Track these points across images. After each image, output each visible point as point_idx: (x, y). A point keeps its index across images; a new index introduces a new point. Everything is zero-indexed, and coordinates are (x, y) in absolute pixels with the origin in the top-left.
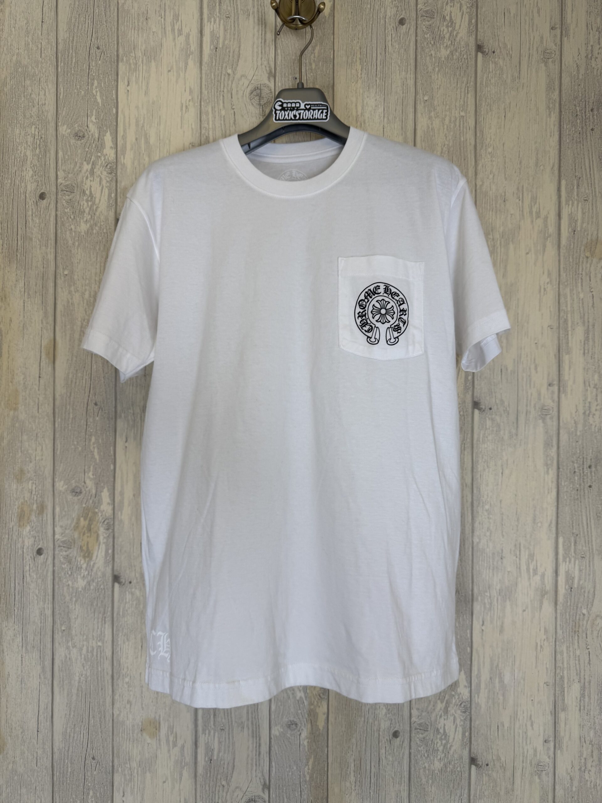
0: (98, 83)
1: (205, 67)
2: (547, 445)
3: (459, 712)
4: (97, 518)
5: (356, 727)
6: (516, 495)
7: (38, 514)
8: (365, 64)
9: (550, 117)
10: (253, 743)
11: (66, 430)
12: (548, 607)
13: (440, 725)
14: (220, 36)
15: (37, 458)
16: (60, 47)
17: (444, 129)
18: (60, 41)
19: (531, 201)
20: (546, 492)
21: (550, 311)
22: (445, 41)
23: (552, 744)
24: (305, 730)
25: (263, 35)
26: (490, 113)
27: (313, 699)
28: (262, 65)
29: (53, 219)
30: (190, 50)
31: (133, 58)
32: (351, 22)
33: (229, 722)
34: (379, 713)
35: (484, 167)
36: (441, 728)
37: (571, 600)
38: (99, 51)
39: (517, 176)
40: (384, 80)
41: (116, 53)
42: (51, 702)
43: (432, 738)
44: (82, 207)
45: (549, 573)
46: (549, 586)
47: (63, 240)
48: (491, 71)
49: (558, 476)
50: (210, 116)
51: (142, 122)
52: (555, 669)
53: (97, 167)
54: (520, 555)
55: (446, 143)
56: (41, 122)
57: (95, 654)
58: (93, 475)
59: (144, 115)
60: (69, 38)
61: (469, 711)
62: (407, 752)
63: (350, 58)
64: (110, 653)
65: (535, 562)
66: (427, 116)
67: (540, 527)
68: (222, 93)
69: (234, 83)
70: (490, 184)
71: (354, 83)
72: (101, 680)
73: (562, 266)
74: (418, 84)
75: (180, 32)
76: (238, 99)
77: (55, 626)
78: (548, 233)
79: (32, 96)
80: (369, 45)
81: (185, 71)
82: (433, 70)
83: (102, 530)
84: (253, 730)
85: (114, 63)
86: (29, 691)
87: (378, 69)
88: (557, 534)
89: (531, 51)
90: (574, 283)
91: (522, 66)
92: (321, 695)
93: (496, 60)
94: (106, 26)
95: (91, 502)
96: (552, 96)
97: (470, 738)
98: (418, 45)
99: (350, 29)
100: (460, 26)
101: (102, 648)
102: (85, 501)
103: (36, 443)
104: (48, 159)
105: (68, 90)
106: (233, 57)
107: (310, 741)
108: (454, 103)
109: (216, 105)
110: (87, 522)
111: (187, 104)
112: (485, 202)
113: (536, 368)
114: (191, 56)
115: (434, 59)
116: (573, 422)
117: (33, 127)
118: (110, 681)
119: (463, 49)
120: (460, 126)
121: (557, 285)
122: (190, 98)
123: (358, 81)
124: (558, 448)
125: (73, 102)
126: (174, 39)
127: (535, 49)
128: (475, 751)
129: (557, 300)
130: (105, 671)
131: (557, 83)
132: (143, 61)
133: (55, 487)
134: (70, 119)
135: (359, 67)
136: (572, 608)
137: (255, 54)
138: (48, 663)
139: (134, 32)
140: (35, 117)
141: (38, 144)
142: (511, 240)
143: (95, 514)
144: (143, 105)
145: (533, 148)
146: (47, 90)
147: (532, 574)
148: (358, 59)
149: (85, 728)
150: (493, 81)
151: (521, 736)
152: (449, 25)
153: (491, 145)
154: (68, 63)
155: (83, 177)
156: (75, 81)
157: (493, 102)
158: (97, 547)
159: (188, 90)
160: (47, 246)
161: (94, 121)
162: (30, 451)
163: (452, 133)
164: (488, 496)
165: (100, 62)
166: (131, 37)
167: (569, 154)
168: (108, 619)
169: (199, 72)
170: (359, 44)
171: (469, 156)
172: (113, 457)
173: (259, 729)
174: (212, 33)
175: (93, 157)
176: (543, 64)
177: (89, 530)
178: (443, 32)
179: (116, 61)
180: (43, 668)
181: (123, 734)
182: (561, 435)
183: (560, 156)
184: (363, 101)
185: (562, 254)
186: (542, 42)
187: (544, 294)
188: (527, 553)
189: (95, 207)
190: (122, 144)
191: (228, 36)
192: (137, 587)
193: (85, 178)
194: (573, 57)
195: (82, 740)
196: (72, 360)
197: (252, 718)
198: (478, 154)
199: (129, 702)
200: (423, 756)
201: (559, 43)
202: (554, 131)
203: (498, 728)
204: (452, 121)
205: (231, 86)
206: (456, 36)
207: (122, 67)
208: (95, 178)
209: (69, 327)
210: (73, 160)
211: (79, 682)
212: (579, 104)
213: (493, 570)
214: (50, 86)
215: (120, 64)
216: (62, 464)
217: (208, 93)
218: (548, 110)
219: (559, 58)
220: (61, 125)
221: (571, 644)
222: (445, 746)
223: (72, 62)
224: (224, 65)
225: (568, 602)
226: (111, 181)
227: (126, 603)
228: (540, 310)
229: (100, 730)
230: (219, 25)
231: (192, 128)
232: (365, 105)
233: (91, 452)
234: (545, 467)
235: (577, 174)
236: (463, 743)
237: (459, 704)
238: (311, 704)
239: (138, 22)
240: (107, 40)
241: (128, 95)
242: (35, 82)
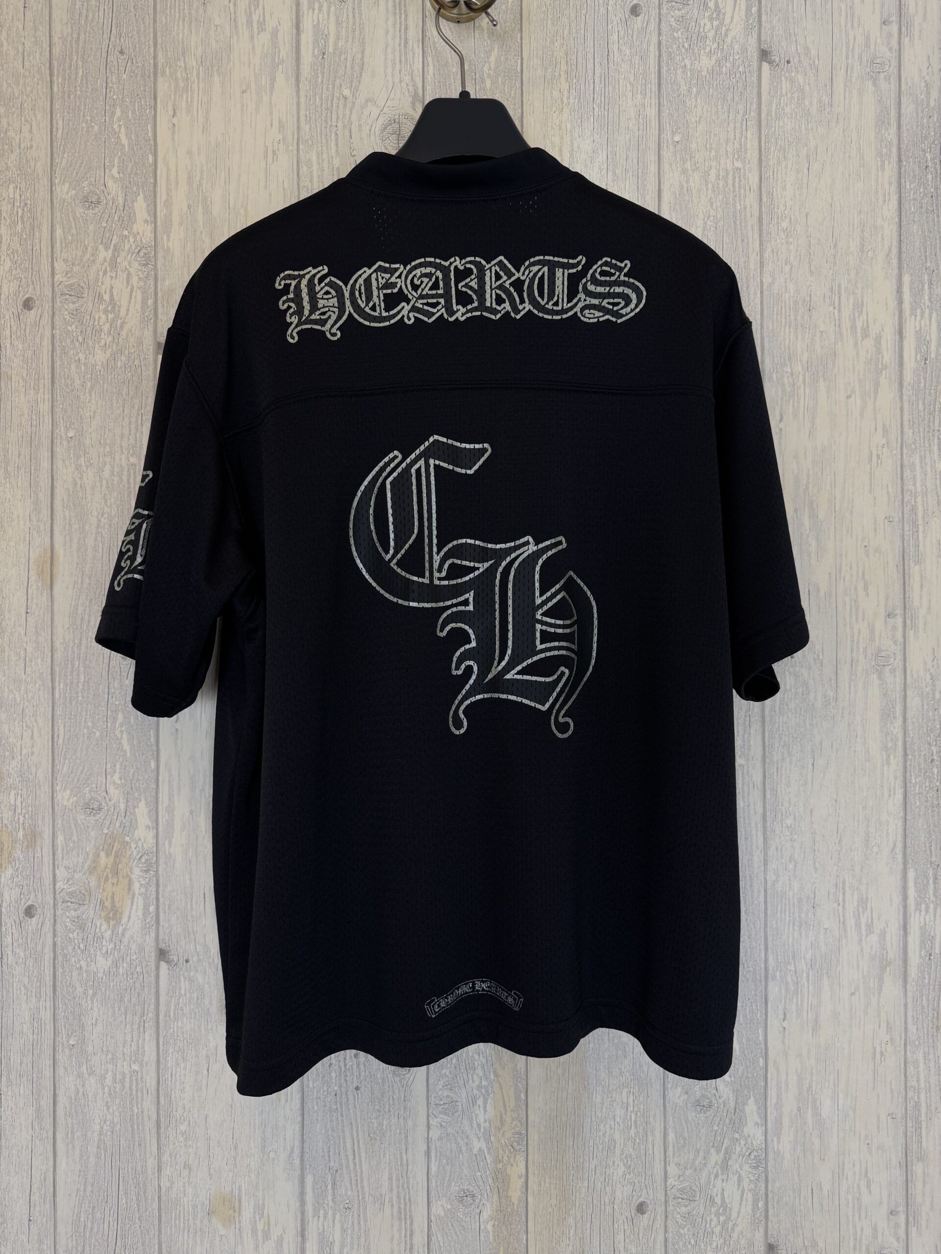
0: (122, 112)
1: (304, 86)
2: (886, 715)
3: (746, 1167)
4: (129, 853)
5: (574, 1198)
6: (836, 801)
7: (27, 847)
8: (574, 81)
9: (883, 170)
10: (400, 1230)
11: (74, 702)
12: (891, 989)
13: (715, 1190)
14: (329, 34)
15: (24, 752)
16: (56, 51)
17: (707, 190)
18: (56, 39)
19: (853, 310)
20: (886, 794)
21: (888, 492)
22: (708, 42)
23: (902, 1218)
24: (488, 1205)
25: (403, 31)
26: (784, 163)
27: (501, 1152)
28: (401, 82)
29: (46, 342)
30: (279, 57)
31: (181, 69)
32: (549, 10)
33: (358, 1196)
34: (613, 1173)
35: (775, 254)
36: (717, 1195)
37: (929, 974)
38: (122, 58)
39: (830, 269)
40: (606, 108)
41: (152, 62)
42: (52, 1170)
43: (702, 1212)
44: (96, 323)
45: (894, 930)
46: (893, 952)
47: (65, 379)
48: (784, 93)
49: (905, 767)
50: (315, 167)
51: (198, 178)
52: (906, 1091)
53: (123, 254)
54: (844, 900)
55: (712, 213)
56: (25, 178)
57: (127, 1085)
58: (120, 779)
59: (202, 166)
60: (72, 36)
61: (764, 1166)
62: (661, 1237)
63: (549, 70)
64: (154, 1083)
65: (869, 911)
66: (680, 169)
67: (877, 853)
68: (334, 129)
69: (354, 111)
70: (786, 282)
71: (557, 112)
72: (138, 1129)
73: (906, 418)
74: (662, 114)
75: (262, 26)
76: (362, 139)
77: (58, 1039)
78: (882, 363)
79: (8, 134)
80: (580, 49)
81: (272, 92)
82: (689, 91)
83: (137, 871)
84: (399, 1207)
85: (150, 77)
86: (14, 1152)
87: (597, 89)
88: (905, 863)
89: (850, 61)
90: (927, 445)
91: (835, 85)
92: (515, 1144)
93: (793, 74)
94: (135, 15)
95: (118, 824)
96: (886, 135)
97: (767, 1211)
98: (663, 50)
99: (549, 21)
100: (732, 18)
101: (139, 1074)
102: (108, 822)
103: (22, 726)
104: (37, 241)
105: (71, 123)
106: (352, 68)
107: (496, 1223)
108: (724, 146)
109: (324, 149)
110: (112, 858)
111: (276, 148)
112: (777, 311)
113: (866, 588)
114: (280, 67)
115: (689, 73)
116: (928, 677)
117: (12, 186)
118: (154, 1131)
119: (737, 57)
120: (734, 185)
121: (899, 450)
122: (280, 137)
123: (562, 109)
124: (905, 720)
125: (80, 143)
126: (252, 38)
127: (856, 57)
128: (775, 1233)
129: (899, 475)
130: (145, 1113)
131: (893, 113)
132: (198, 74)
133: (56, 801)
134: (75, 173)
135: (565, 86)
136: (931, 988)
137: (390, 64)
138: (46, 1103)
139: (184, 26)
140: (14, 169)
141: (20, 214)
142: (820, 374)
143: (125, 844)
144: (199, 149)
145: (856, 223)
146: (34, 123)
147: (864, 932)
148: (562, 73)
149: (112, 1212)
150: (788, 110)
151: (851, 1205)
152: (714, 16)
153: (785, 217)
154: (70, 77)
155: (98, 271)
156: (82, 108)
157: (789, 145)
158: (129, 902)
159: (276, 123)
160: (37, 391)
161: (117, 175)
162: (11, 740)
163: (721, 197)
164: (790, 803)
165: (125, 76)
166: (178, 34)
167: (915, 231)
168: (150, 1024)
169: (294, 94)
170: (565, 46)
171: (750, 234)
172: (154, 748)
173: (410, 1205)
174: (316, 27)
175: (115, 237)
176: (870, 82)
177: (116, 873)
178: (704, 28)
179: (152, 75)
180: (38, 1110)
181: (177, 1222)
182: (908, 699)
183: (900, 235)
184: (572, 143)
185: (905, 398)
186: (867, 45)
187: (878, 464)
188: (856, 897)
189: (119, 322)
190: (165, 215)
191: (344, 33)
192: (199, 969)
193: (101, 274)
194: (920, 70)
195: (106, 1233)
196: (82, 583)
197: (398, 1187)
198: (764, 231)
199: (187, 1166)
200: (687, 1243)
201: (896, 47)
202: (889, 194)
203: (812, 1193)
204: (721, 177)
205: (350, 118)
206: (726, 35)
207: (163, 85)
208: (119, 273)
209: (76, 526)
210: (81, 242)
211: (100, 1134)
212: (930, 149)
213: (800, 926)
214: (39, 117)
215: (160, 80)
216: (67, 761)
217: (310, 129)
218: (879, 159)
219: (896, 71)
220: (59, 184)
221: (931, 1049)
222: (724, 1226)
223: (76, 77)
224: (338, 82)
225: (925, 978)
226: (146, 277)
227: (180, 995)
228: (871, 492)
229: (137, 1216)
230: (328, 14)
231: (284, 189)
232: (576, 149)
233: (117, 738)
234: (884, 753)
235: (929, 264)
236: (755, 1220)
237: (747, 1154)
238: (498, 1160)
239: (189, 9)
240: (137, 39)
241: (174, 132)
242: (14, 109)
